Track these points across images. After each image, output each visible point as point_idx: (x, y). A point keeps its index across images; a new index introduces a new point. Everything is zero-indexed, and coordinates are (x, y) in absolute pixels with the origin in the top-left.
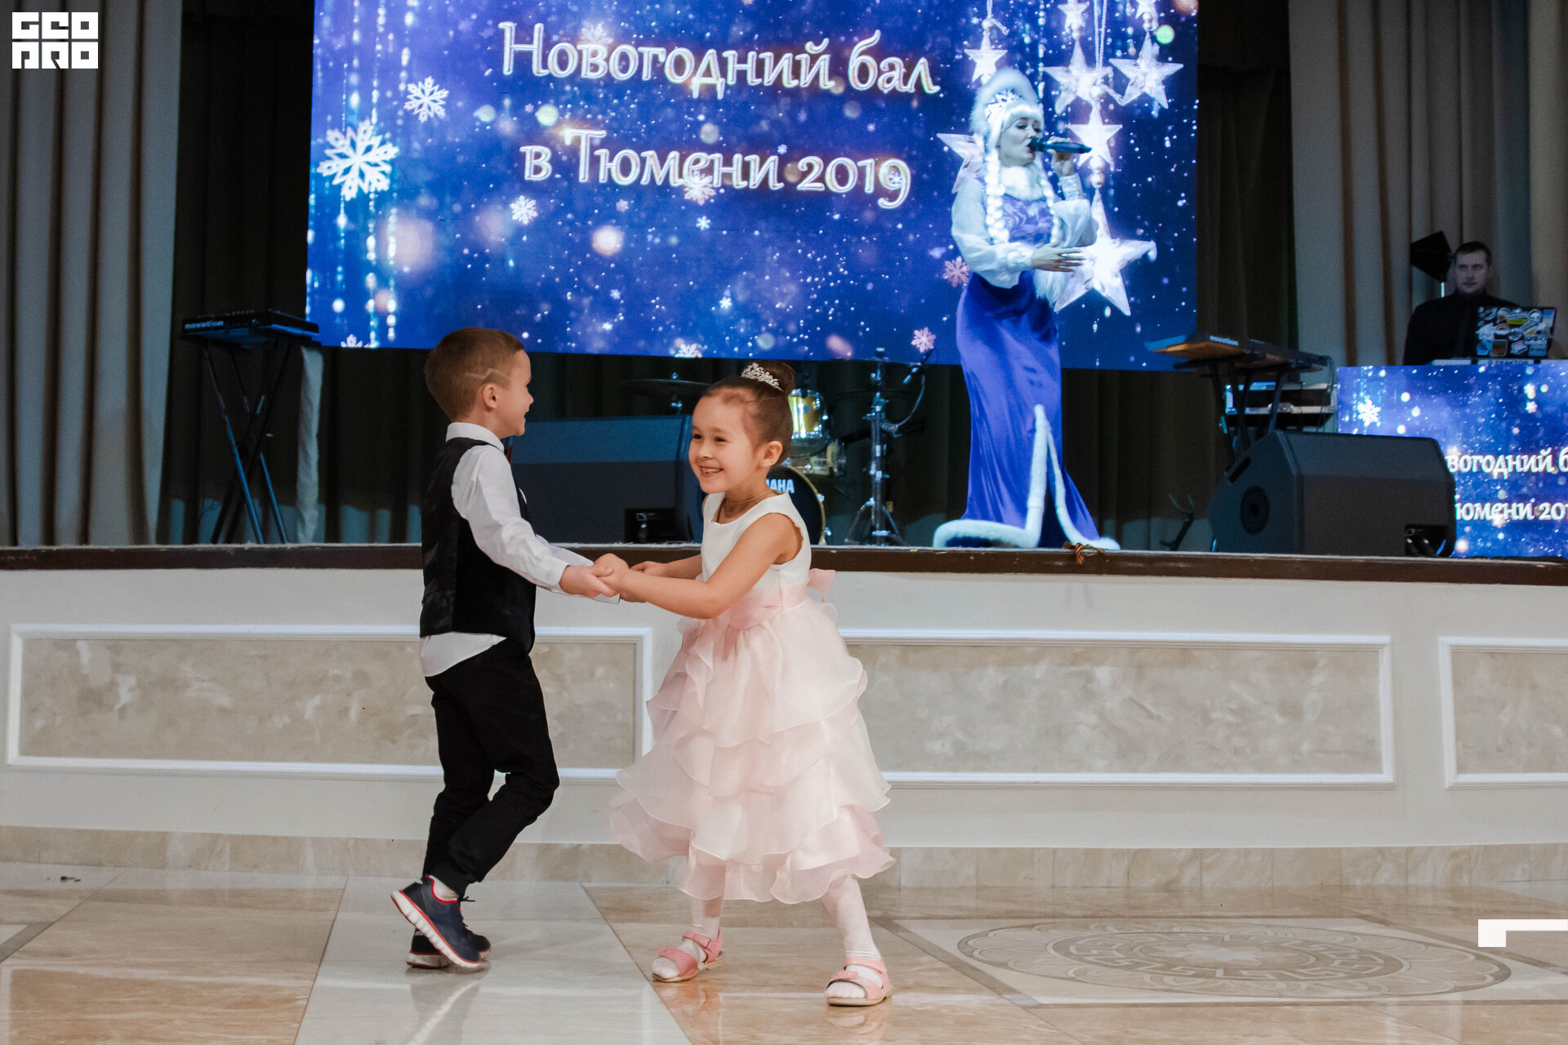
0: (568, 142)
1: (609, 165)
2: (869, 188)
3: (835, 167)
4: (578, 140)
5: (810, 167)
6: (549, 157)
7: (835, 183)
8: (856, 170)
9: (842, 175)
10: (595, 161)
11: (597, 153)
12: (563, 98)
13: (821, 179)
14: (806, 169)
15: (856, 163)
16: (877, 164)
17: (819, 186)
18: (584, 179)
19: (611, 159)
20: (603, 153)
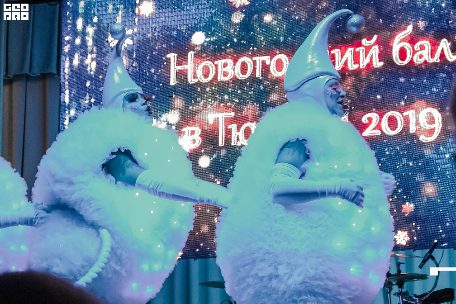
0: (211, 122)
1: (238, 134)
2: (412, 129)
3: (387, 118)
4: (217, 120)
5: (370, 119)
6: (199, 134)
7: (388, 129)
8: (402, 118)
9: (393, 122)
10: (228, 132)
11: (229, 127)
12: (206, 96)
13: (378, 127)
14: (367, 121)
15: (402, 114)
16: (417, 113)
17: (378, 132)
18: (222, 144)
19: (238, 130)
20: (233, 127)
